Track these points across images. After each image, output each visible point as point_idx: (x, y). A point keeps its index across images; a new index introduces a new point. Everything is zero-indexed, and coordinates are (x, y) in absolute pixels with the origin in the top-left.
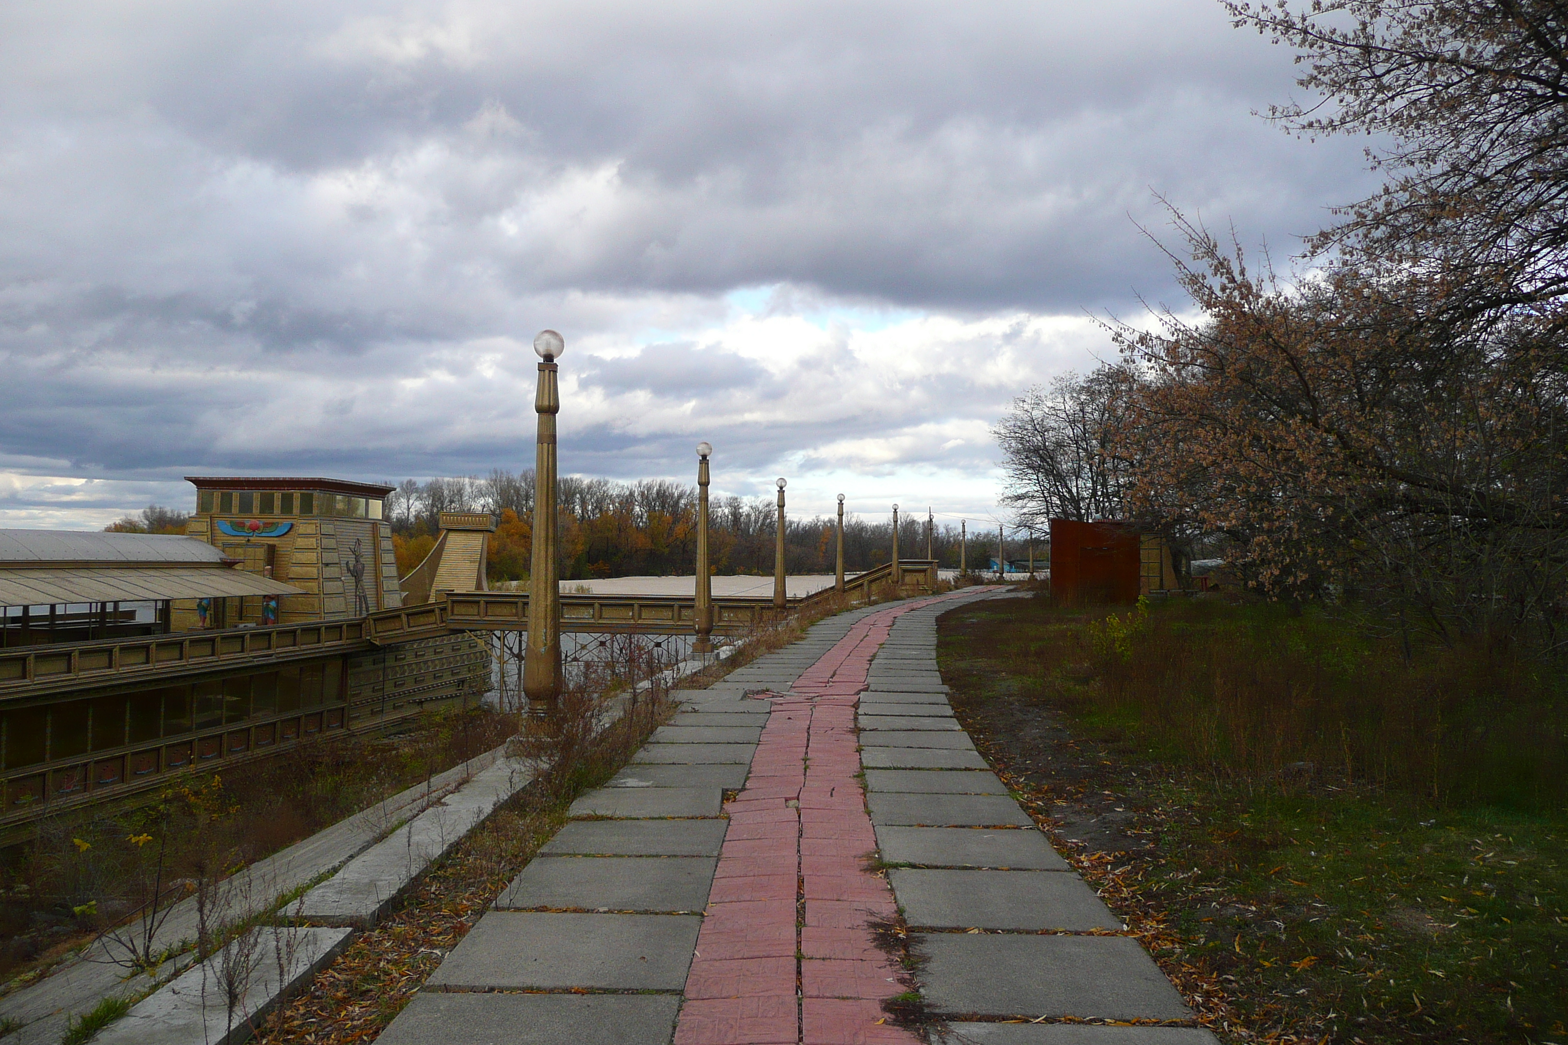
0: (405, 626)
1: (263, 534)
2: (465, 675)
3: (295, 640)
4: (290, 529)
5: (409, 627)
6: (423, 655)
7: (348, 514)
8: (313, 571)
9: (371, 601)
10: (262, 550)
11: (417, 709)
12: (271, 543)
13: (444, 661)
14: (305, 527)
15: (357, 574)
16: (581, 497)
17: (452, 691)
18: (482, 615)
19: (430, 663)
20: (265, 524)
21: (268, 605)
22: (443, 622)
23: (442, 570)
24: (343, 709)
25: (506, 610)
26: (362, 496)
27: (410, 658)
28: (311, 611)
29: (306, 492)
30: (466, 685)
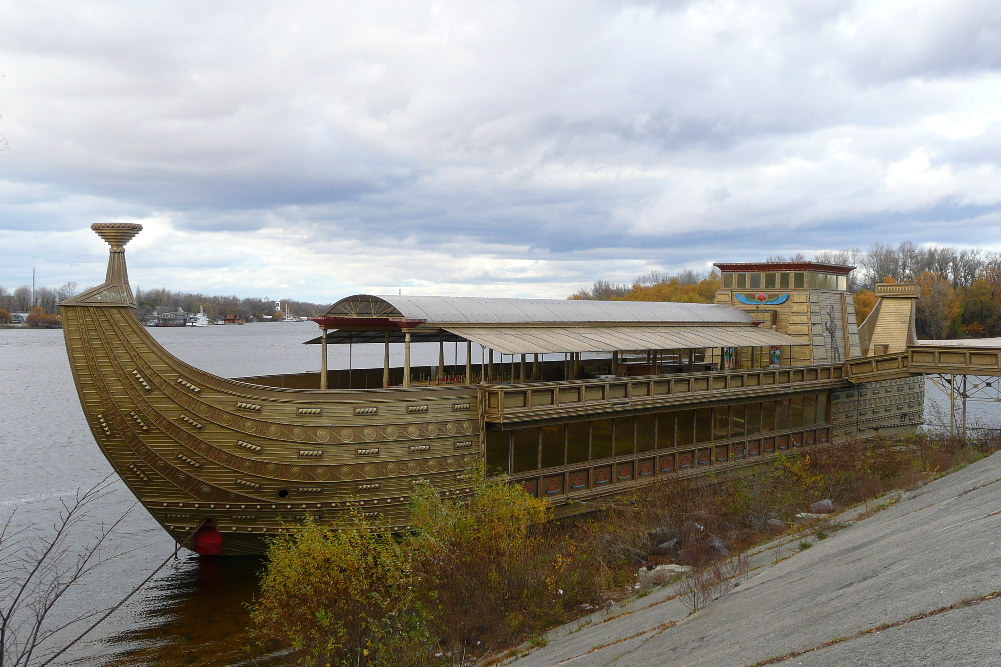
0: (875, 369)
1: (768, 303)
2: (906, 410)
3: (803, 378)
4: (788, 298)
5: (878, 370)
6: (878, 393)
7: (824, 287)
8: (805, 329)
9: (841, 351)
10: (769, 314)
11: (874, 433)
12: (774, 309)
13: (892, 398)
14: (799, 297)
15: (832, 332)
16: (954, 264)
17: (897, 421)
18: (936, 362)
19: (883, 400)
20: (769, 295)
21: (774, 353)
22: (904, 367)
23: (879, 329)
24: (828, 429)
25: (955, 359)
26: (833, 273)
27: (870, 395)
28: (803, 357)
29: (799, 272)
30: (907, 418)
